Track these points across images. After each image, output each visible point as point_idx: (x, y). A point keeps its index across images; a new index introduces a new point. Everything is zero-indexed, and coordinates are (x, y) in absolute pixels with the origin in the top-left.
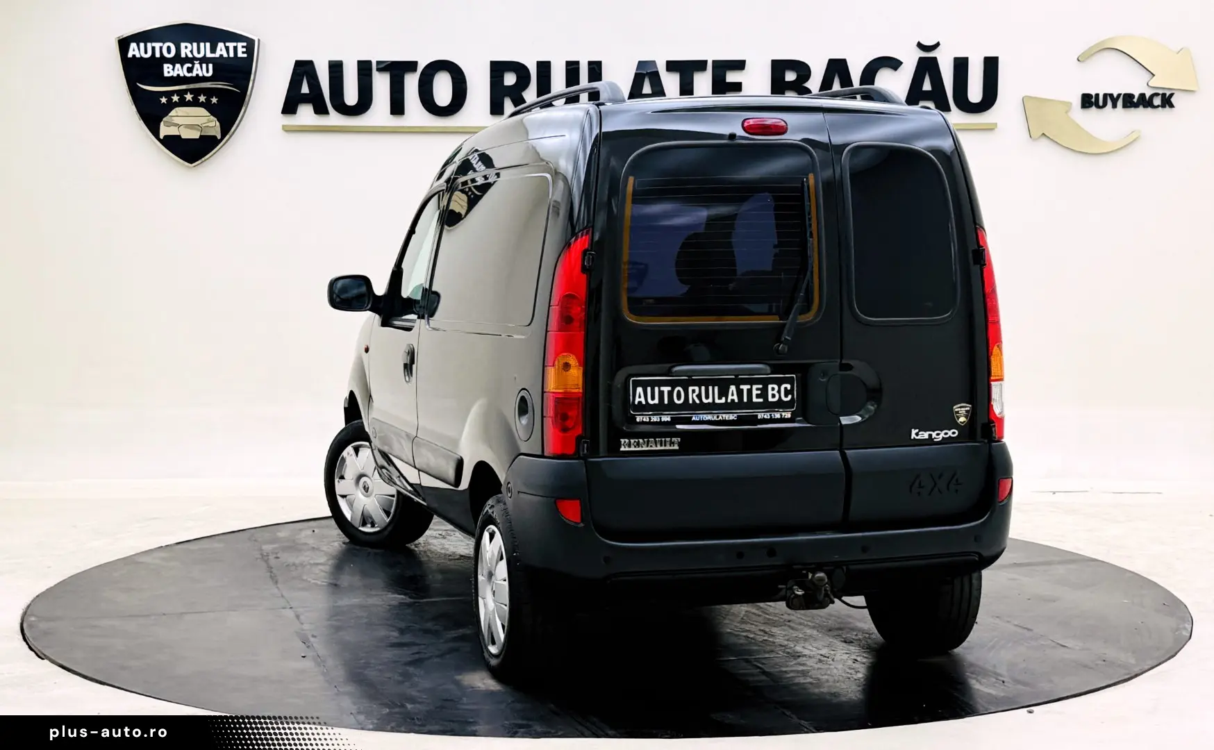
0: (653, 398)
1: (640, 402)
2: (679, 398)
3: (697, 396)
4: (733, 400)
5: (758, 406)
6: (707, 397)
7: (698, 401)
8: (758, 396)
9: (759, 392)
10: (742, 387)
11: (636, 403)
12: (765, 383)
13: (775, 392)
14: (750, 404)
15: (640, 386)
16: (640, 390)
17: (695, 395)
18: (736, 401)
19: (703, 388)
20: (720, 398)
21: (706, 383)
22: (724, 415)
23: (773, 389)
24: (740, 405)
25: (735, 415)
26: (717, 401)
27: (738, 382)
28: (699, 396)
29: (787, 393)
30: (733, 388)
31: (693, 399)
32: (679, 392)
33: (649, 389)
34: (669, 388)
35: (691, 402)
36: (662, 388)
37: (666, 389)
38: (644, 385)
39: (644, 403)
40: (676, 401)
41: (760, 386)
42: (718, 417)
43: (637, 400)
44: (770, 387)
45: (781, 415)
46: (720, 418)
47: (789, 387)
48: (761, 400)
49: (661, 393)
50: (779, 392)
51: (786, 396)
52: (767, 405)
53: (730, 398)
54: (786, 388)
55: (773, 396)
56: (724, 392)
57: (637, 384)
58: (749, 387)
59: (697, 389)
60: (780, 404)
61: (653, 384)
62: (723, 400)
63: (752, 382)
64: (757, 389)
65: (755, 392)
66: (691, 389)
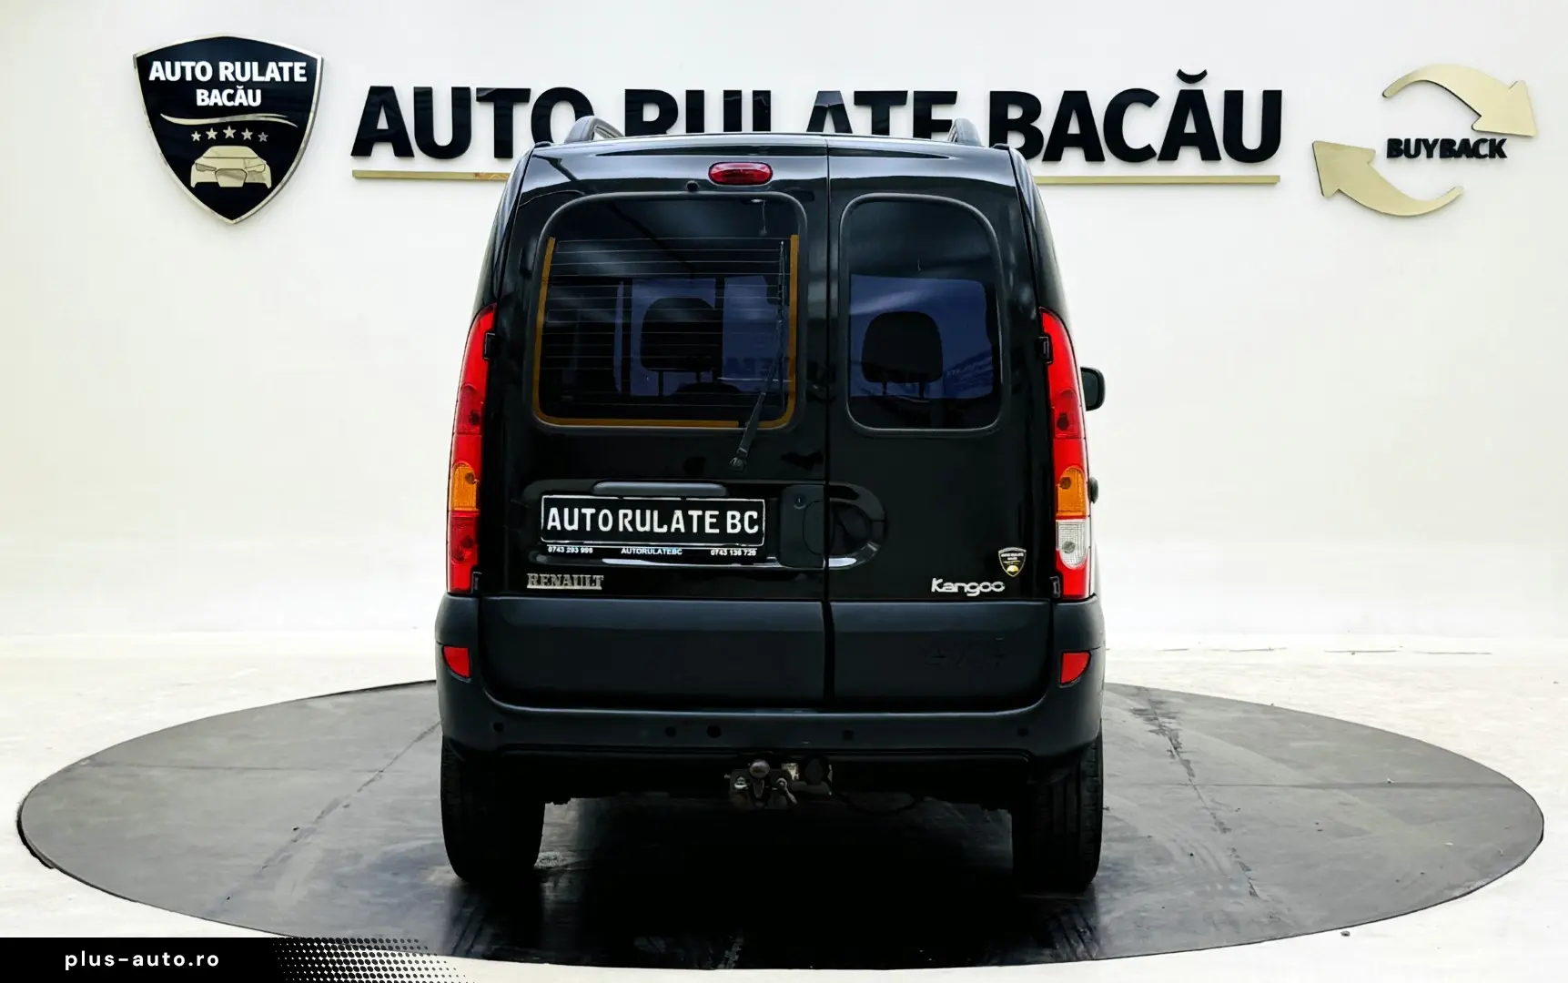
0: (571, 523)
1: (554, 527)
2: (605, 524)
3: (630, 522)
4: (678, 530)
5: (712, 538)
6: (643, 524)
7: (630, 529)
8: (712, 526)
9: (714, 520)
10: (690, 513)
11: (549, 528)
12: (723, 508)
13: (736, 521)
14: (702, 536)
15: (555, 507)
16: (554, 511)
17: (626, 521)
18: (683, 530)
19: (638, 512)
20: (660, 526)
21: (643, 506)
22: (664, 549)
23: (733, 517)
24: (688, 536)
25: (680, 549)
26: (657, 530)
27: (685, 507)
28: (633, 523)
29: (752, 522)
30: (678, 514)
31: (624, 526)
32: (605, 517)
33: (566, 511)
34: (593, 511)
35: (621, 529)
36: (584, 511)
37: (589, 512)
38: (560, 505)
39: (559, 528)
40: (602, 528)
41: (716, 513)
42: (656, 551)
43: (550, 524)
44: (729, 514)
45: (743, 552)
46: (660, 552)
47: (755, 515)
48: (717, 531)
49: (582, 517)
50: (742, 521)
51: (751, 527)
52: (724, 538)
53: (674, 526)
54: (751, 517)
55: (734, 526)
56: (665, 519)
57: (550, 504)
58: (700, 513)
59: (629, 512)
60: (743, 538)
61: (572, 505)
62: (665, 529)
63: (704, 507)
64: (712, 516)
65: (708, 521)
66: (621, 512)
